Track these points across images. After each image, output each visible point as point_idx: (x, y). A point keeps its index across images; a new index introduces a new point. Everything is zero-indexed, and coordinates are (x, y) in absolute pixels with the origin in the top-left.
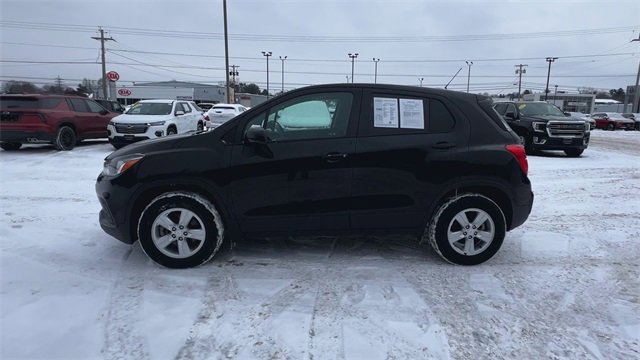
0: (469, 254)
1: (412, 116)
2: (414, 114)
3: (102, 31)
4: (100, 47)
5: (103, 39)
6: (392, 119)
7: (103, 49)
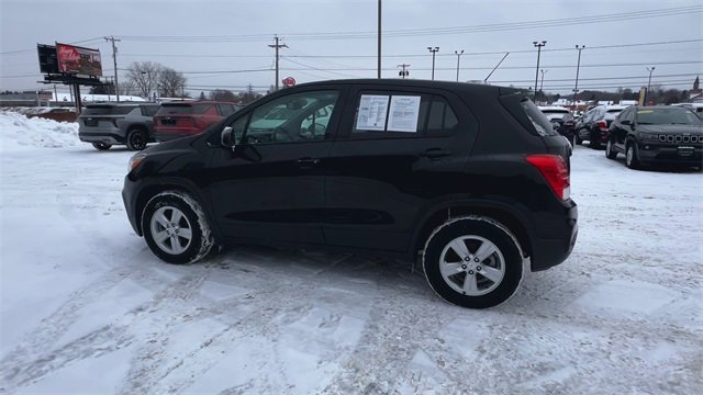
0: (468, 293)
1: (404, 115)
2: (406, 114)
3: (277, 39)
4: (275, 53)
5: (277, 47)
6: (378, 120)
7: (277, 56)
